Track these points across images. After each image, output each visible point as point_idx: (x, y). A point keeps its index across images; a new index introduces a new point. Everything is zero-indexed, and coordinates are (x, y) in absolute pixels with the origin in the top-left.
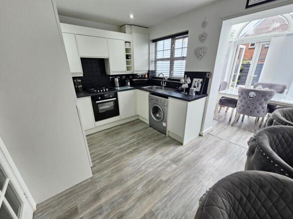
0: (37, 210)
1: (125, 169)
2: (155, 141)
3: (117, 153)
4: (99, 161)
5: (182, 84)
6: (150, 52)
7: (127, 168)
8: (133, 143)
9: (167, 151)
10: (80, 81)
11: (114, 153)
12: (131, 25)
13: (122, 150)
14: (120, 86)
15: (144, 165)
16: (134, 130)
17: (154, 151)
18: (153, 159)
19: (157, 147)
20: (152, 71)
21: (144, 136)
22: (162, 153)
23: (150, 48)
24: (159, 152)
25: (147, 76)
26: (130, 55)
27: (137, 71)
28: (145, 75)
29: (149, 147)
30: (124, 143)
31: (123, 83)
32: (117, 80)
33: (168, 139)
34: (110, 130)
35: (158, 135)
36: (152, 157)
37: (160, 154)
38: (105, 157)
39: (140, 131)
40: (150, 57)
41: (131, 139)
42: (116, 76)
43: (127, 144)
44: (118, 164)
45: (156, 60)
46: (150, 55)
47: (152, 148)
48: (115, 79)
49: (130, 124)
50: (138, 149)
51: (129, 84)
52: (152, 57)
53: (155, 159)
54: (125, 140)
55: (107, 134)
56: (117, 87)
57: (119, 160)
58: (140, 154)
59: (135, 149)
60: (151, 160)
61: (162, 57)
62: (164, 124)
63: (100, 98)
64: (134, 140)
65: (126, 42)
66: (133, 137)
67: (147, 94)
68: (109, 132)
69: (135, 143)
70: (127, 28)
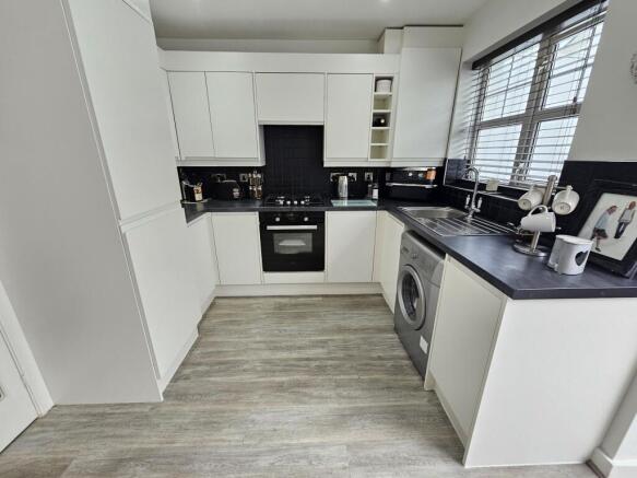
0: (45, 417)
1: (225, 431)
2: (373, 385)
3: (254, 370)
4: (207, 368)
5: (526, 213)
6: (458, 100)
7: (233, 430)
8: (307, 359)
9: (381, 451)
10: (259, 176)
11: (245, 367)
12: (402, 28)
13: (270, 367)
14: (349, 198)
15: (273, 451)
16: (343, 323)
17: (341, 421)
18: (312, 451)
19: (360, 413)
20: (457, 163)
21: (355, 352)
22: (360, 446)
23: (460, 89)
24: (353, 435)
25: (432, 176)
26: (386, 116)
27: (401, 160)
28: (425, 173)
29: (340, 396)
30: (289, 349)
31: (358, 191)
32: (344, 181)
33: (421, 401)
34: (293, 301)
35: (398, 370)
36: (316, 440)
37: (349, 447)
38: (223, 367)
39: (356, 331)
40: (456, 118)
41: (315, 345)
42: (345, 171)
43: (295, 355)
44: (227, 402)
45: (478, 126)
46: (457, 111)
47: (345, 405)
48: (341, 178)
49: (348, 300)
50: (305, 385)
51: (376, 193)
52: (465, 117)
53: (322, 452)
54: (300, 341)
55: (281, 307)
56: (343, 198)
57: (238, 391)
58: (296, 408)
59: (299, 384)
60: (305, 447)
61: (497, 115)
62: (423, 344)
63: (278, 219)
64: (320, 350)
65: (378, 79)
66: (323, 344)
67: (400, 228)
68: (285, 305)
69: (314, 364)
70: (390, 39)
